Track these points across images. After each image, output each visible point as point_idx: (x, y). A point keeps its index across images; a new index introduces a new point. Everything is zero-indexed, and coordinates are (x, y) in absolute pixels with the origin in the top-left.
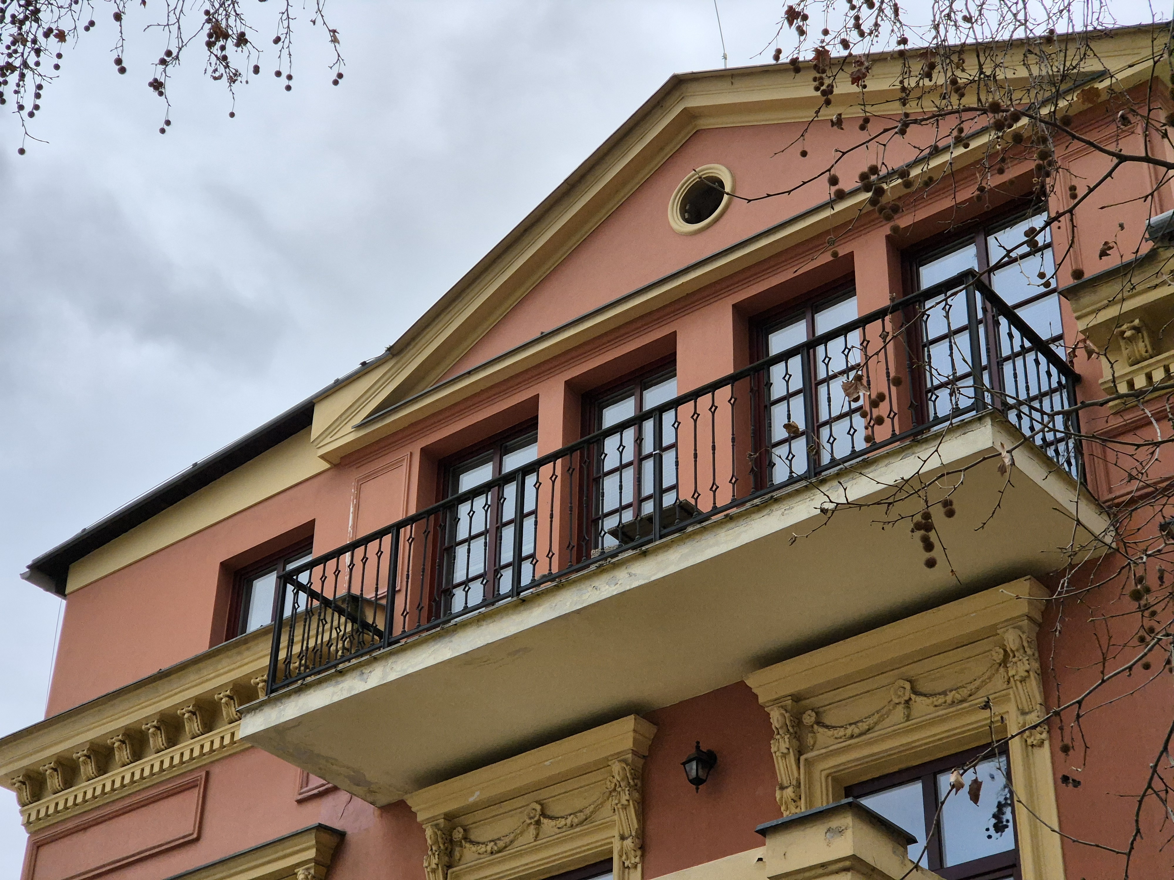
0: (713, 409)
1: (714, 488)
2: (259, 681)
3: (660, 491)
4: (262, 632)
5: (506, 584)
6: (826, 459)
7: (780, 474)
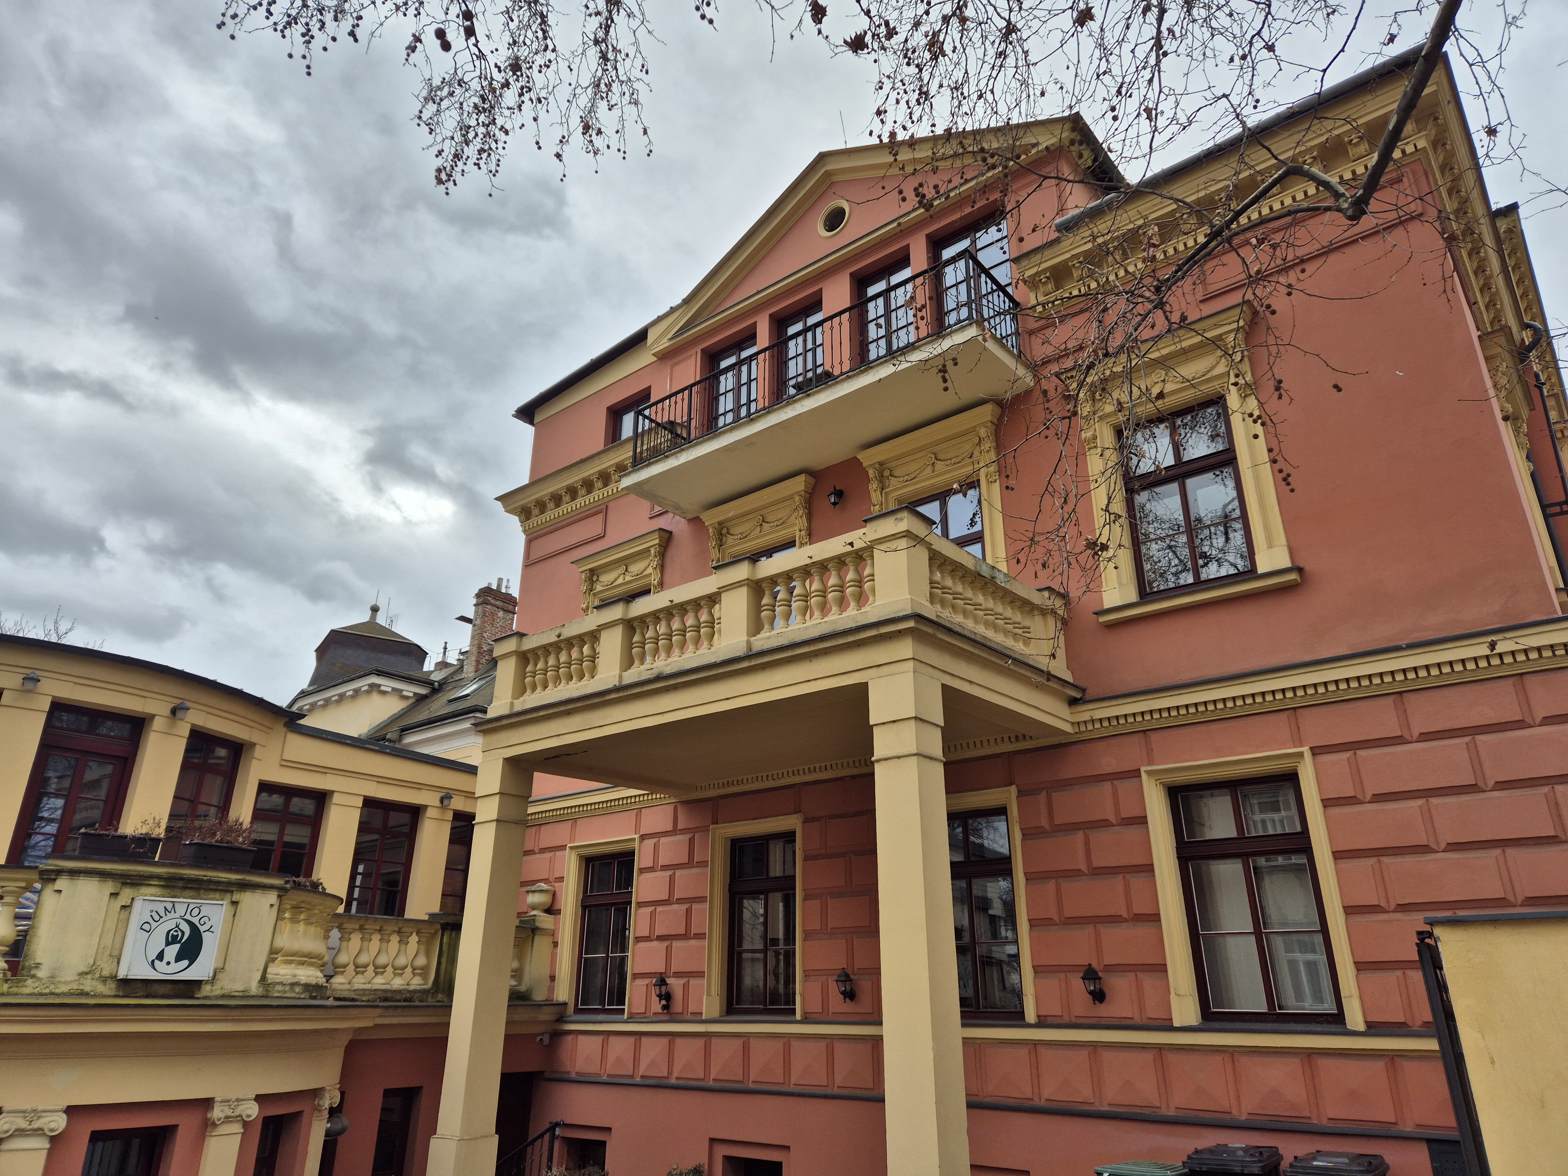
0: (840, 324)
1: (841, 363)
2: (628, 462)
3: (816, 367)
4: (628, 440)
5: (743, 412)
6: (895, 347)
7: (873, 356)
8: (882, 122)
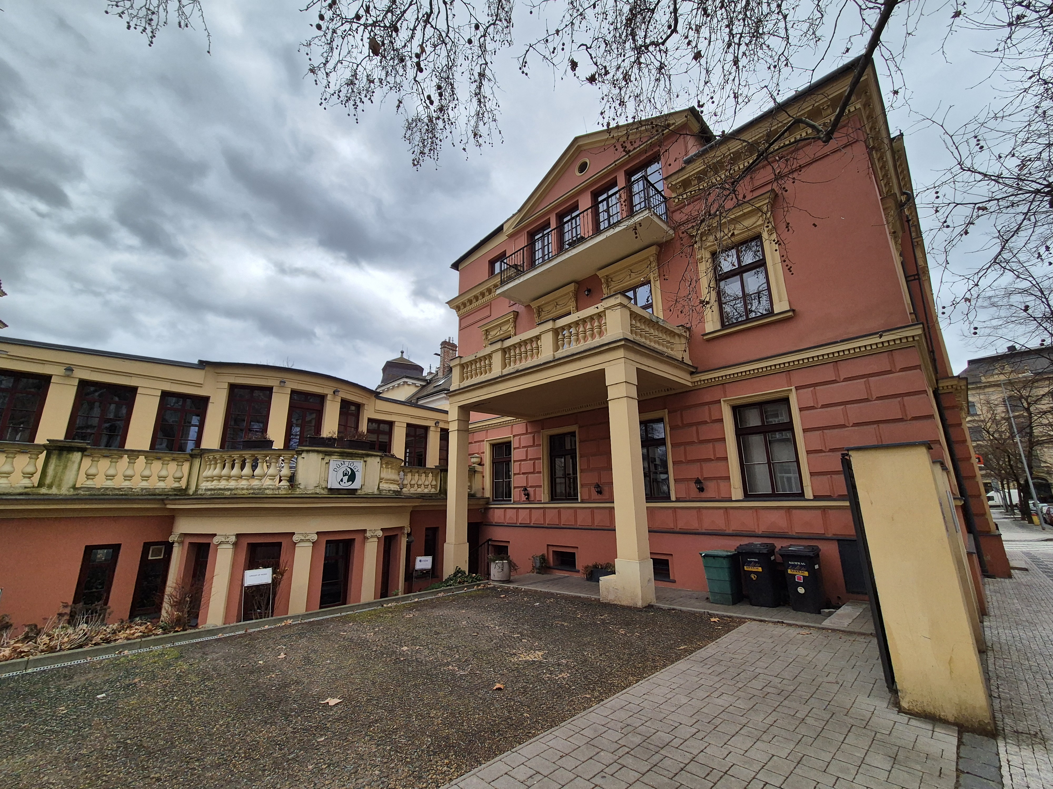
0: (587, 214)
1: (588, 232)
2: (499, 284)
3: (577, 235)
4: (498, 273)
5: (546, 257)
6: (612, 223)
7: (602, 228)
8: (604, 118)
